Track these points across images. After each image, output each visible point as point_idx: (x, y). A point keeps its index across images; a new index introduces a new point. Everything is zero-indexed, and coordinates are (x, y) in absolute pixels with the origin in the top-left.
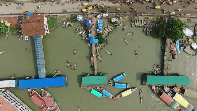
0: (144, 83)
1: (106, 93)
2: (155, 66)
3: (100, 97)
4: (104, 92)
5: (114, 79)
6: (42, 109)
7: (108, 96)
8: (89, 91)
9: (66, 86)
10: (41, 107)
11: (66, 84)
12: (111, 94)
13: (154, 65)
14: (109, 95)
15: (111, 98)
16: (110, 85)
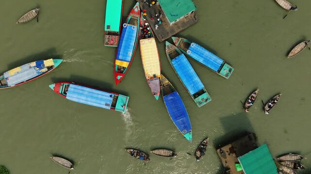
0: (226, 149)
1: (129, 39)
2: (294, 158)
3: (109, 27)
4: (131, 32)
5: (193, 45)
7: (122, 52)
12: (129, 59)
13: (295, 153)
14: (126, 54)
15: (118, 63)
16: (167, 43)
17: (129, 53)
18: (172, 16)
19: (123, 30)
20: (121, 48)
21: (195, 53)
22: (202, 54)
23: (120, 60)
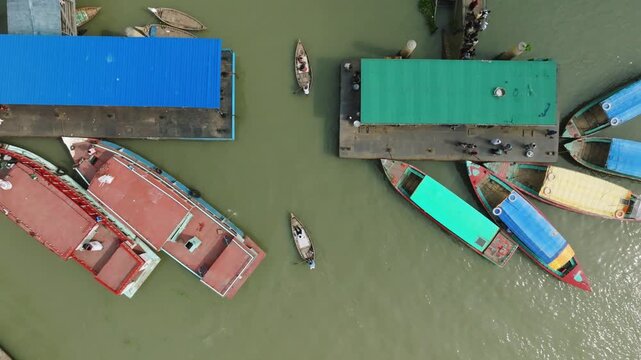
1: (527, 219)
4: (516, 208)
5: (608, 105)
6: (96, 271)
7: (541, 247)
8: (397, 185)
9: (226, 131)
10: (92, 261)
11: (226, 116)
12: (562, 240)
15: (557, 265)
17: (551, 234)
18: (544, 115)
19: (503, 219)
20: (534, 244)
21: (623, 111)
22: (635, 98)
23: (554, 258)
